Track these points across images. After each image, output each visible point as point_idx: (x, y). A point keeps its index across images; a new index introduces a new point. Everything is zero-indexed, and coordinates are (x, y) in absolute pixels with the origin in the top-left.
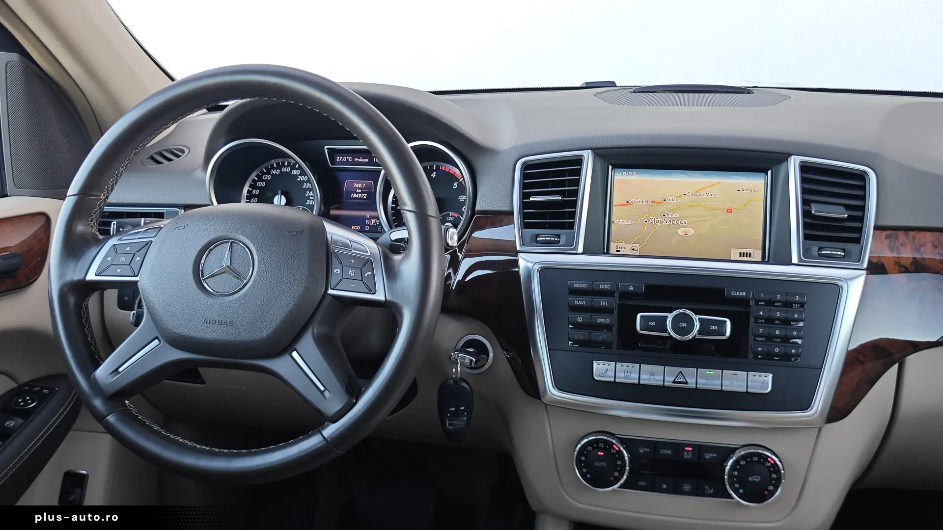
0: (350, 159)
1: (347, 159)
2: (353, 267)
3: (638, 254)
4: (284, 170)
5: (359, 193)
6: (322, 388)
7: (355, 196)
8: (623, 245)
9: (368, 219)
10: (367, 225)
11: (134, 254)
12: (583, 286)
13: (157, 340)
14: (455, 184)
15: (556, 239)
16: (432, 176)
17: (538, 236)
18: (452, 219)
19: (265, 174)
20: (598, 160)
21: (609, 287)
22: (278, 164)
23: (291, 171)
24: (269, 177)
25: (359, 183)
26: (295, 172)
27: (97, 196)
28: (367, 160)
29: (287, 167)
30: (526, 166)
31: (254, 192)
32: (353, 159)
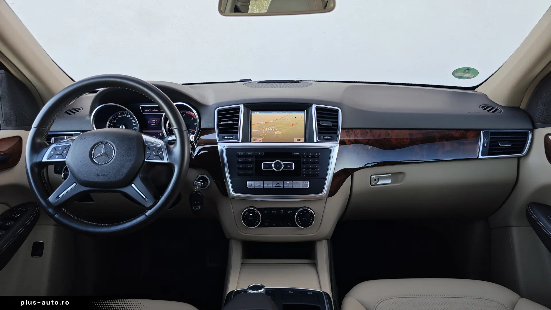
0: (150, 110)
1: (149, 111)
2: (154, 151)
3: (261, 142)
4: (124, 115)
5: (155, 123)
6: (145, 197)
7: (153, 124)
8: (256, 138)
9: (159, 133)
10: (158, 135)
11: (63, 150)
12: (242, 154)
13: (75, 184)
14: (192, 119)
15: (231, 137)
16: (184, 115)
17: (225, 136)
18: (192, 132)
19: (116, 117)
20: (246, 108)
21: (251, 154)
22: (120, 113)
23: (126, 116)
24: (117, 118)
25: (155, 119)
26: (128, 116)
27: (45, 128)
28: (157, 111)
29: (125, 114)
30: (219, 111)
31: (111, 124)
32: (151, 110)
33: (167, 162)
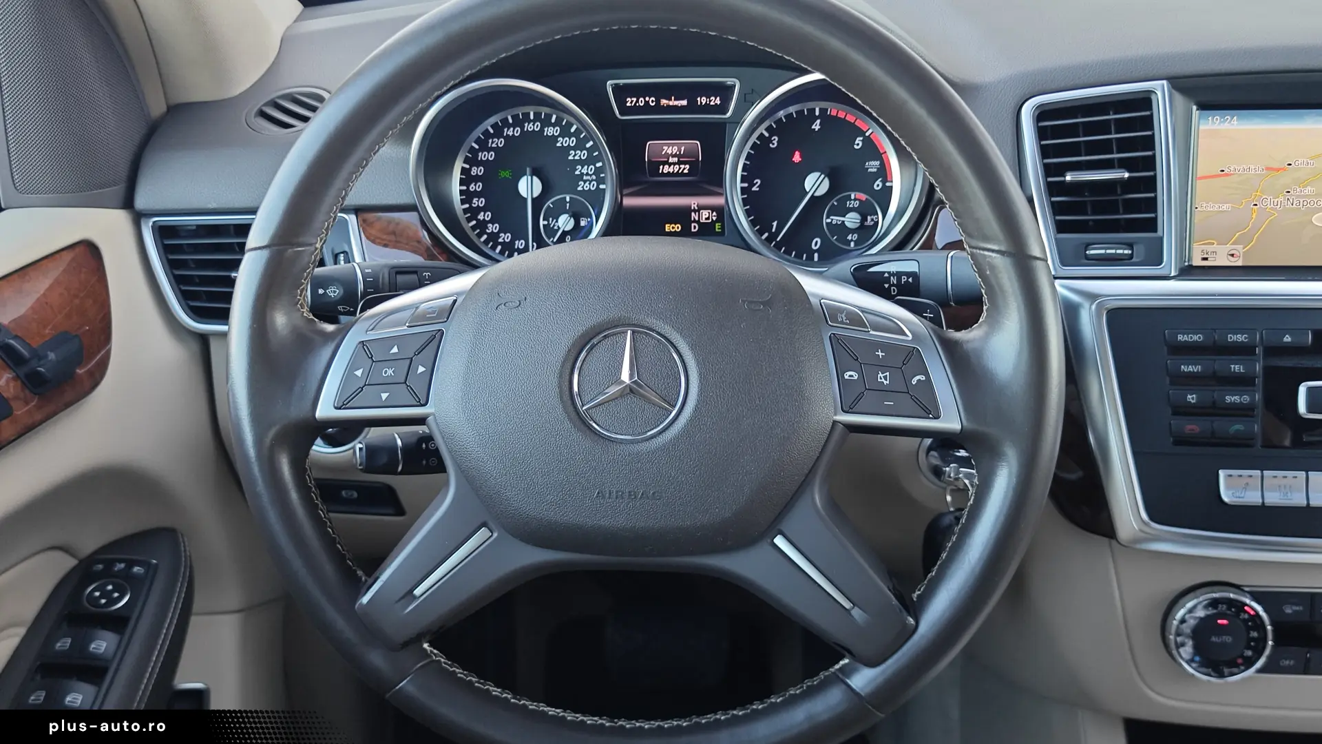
0: (652, 101)
1: (647, 103)
3: (1240, 263)
4: (529, 127)
5: (674, 164)
6: (847, 605)
7: (666, 169)
8: (1215, 247)
9: (695, 211)
10: (695, 221)
11: (412, 358)
12: (1195, 338)
14: (859, 141)
15: (1126, 252)
16: (813, 127)
17: (1087, 246)
18: (856, 204)
19: (493, 136)
20: (1178, 98)
21: (1245, 338)
22: (515, 117)
23: (542, 130)
24: (500, 142)
25: (673, 145)
26: (550, 131)
27: (311, 245)
28: (684, 103)
29: (534, 121)
30: (1043, 114)
31: (474, 171)
32: (658, 101)
33: (955, 426)
